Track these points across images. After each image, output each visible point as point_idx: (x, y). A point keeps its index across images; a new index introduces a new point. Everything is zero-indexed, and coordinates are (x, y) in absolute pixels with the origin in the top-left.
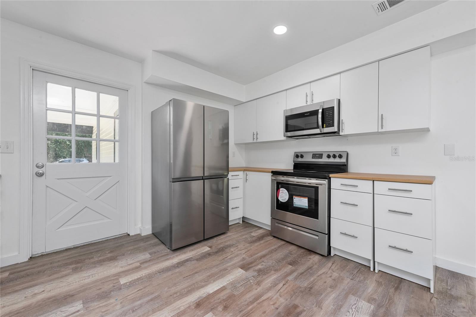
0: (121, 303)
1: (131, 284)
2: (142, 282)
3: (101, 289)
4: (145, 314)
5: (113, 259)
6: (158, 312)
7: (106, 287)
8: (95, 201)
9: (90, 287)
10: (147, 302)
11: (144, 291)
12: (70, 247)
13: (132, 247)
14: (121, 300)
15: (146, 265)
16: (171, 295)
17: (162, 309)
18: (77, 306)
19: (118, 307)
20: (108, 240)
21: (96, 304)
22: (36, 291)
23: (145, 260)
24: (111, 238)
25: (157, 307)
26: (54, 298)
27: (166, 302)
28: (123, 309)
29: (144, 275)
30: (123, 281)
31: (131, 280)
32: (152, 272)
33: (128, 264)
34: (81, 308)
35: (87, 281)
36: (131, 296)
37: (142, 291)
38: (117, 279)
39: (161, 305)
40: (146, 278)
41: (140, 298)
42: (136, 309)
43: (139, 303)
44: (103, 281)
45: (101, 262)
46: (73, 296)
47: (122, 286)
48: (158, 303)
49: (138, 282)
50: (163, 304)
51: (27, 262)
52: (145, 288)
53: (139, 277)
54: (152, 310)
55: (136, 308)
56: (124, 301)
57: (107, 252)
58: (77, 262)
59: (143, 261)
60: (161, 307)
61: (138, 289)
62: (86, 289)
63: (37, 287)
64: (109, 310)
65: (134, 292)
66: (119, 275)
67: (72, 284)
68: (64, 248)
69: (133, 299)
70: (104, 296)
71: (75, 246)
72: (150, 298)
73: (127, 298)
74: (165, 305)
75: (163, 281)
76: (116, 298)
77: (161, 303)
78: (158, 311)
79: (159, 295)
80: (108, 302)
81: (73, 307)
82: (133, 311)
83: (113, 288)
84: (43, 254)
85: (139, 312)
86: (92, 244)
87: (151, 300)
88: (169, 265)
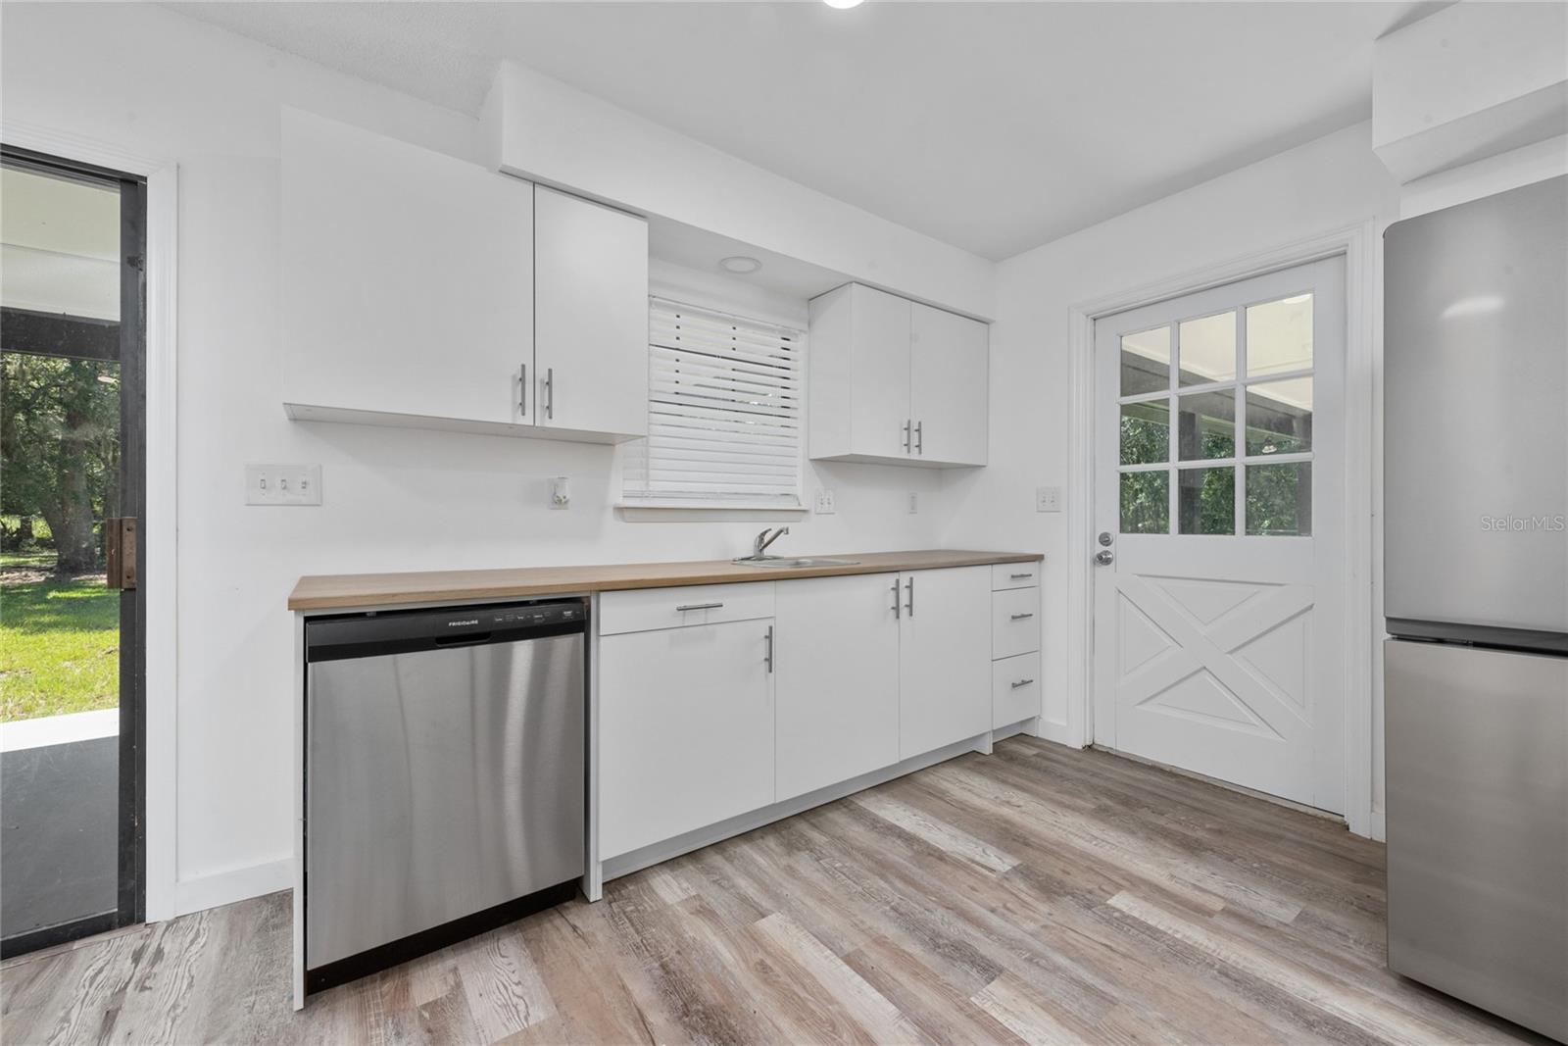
0: (1045, 927)
1: (1124, 922)
2: (1142, 942)
3: (1069, 874)
4: (1032, 987)
5: (1192, 848)
6: (1050, 1018)
7: (1079, 880)
8: (1228, 655)
9: (1064, 857)
10: (1072, 978)
11: (1110, 958)
12: (1162, 766)
13: (1289, 860)
14: (1054, 922)
15: (1230, 925)
16: (1133, 1037)
17: (1063, 1025)
18: (1004, 862)
19: (1031, 926)
20: (1266, 802)
21: (1022, 886)
22: (1014, 800)
23: (1252, 915)
24: (1280, 802)
25: (1065, 1010)
26: (1008, 826)
27: (1096, 1029)
28: (1029, 939)
29: (1178, 936)
30: (1121, 901)
31: (1135, 914)
32: (1210, 952)
33: (1197, 883)
34: (1002, 869)
35: (1079, 843)
36: (1079, 938)
37: (1112, 955)
38: (1119, 887)
39: (1080, 1019)
40: (1168, 945)
41: (1081, 959)
42: (1037, 963)
43: (1062, 960)
44: (1094, 866)
45: (1157, 834)
46: (1027, 844)
47: (1099, 907)
48: (1083, 1006)
49: (1136, 932)
50: (1085, 1023)
51: (1078, 751)
52: (1124, 956)
53: (1162, 928)
54: (1052, 1001)
55: (1040, 963)
56: (1054, 928)
57: (1208, 826)
58: (1126, 802)
59: (1244, 912)
60: (1074, 1021)
61: (1109, 943)
62: (1053, 853)
63: (1026, 795)
64: (1016, 914)
65: (1096, 937)
66: (1136, 884)
67: (1056, 828)
68: (1152, 761)
69: (1069, 944)
70: (1050, 889)
71: (1174, 769)
72: (1091, 982)
73: (1064, 932)
74: (1086, 1029)
75: (1184, 995)
76: (1053, 911)
77: (1088, 1015)
78: (1054, 1017)
79: (1116, 1002)
80: (1036, 904)
81: (1000, 859)
82: (1030, 960)
83: (1083, 893)
84: (1110, 752)
85: (1032, 972)
86: (1215, 787)
87: (1088, 989)
88: (1291, 992)
